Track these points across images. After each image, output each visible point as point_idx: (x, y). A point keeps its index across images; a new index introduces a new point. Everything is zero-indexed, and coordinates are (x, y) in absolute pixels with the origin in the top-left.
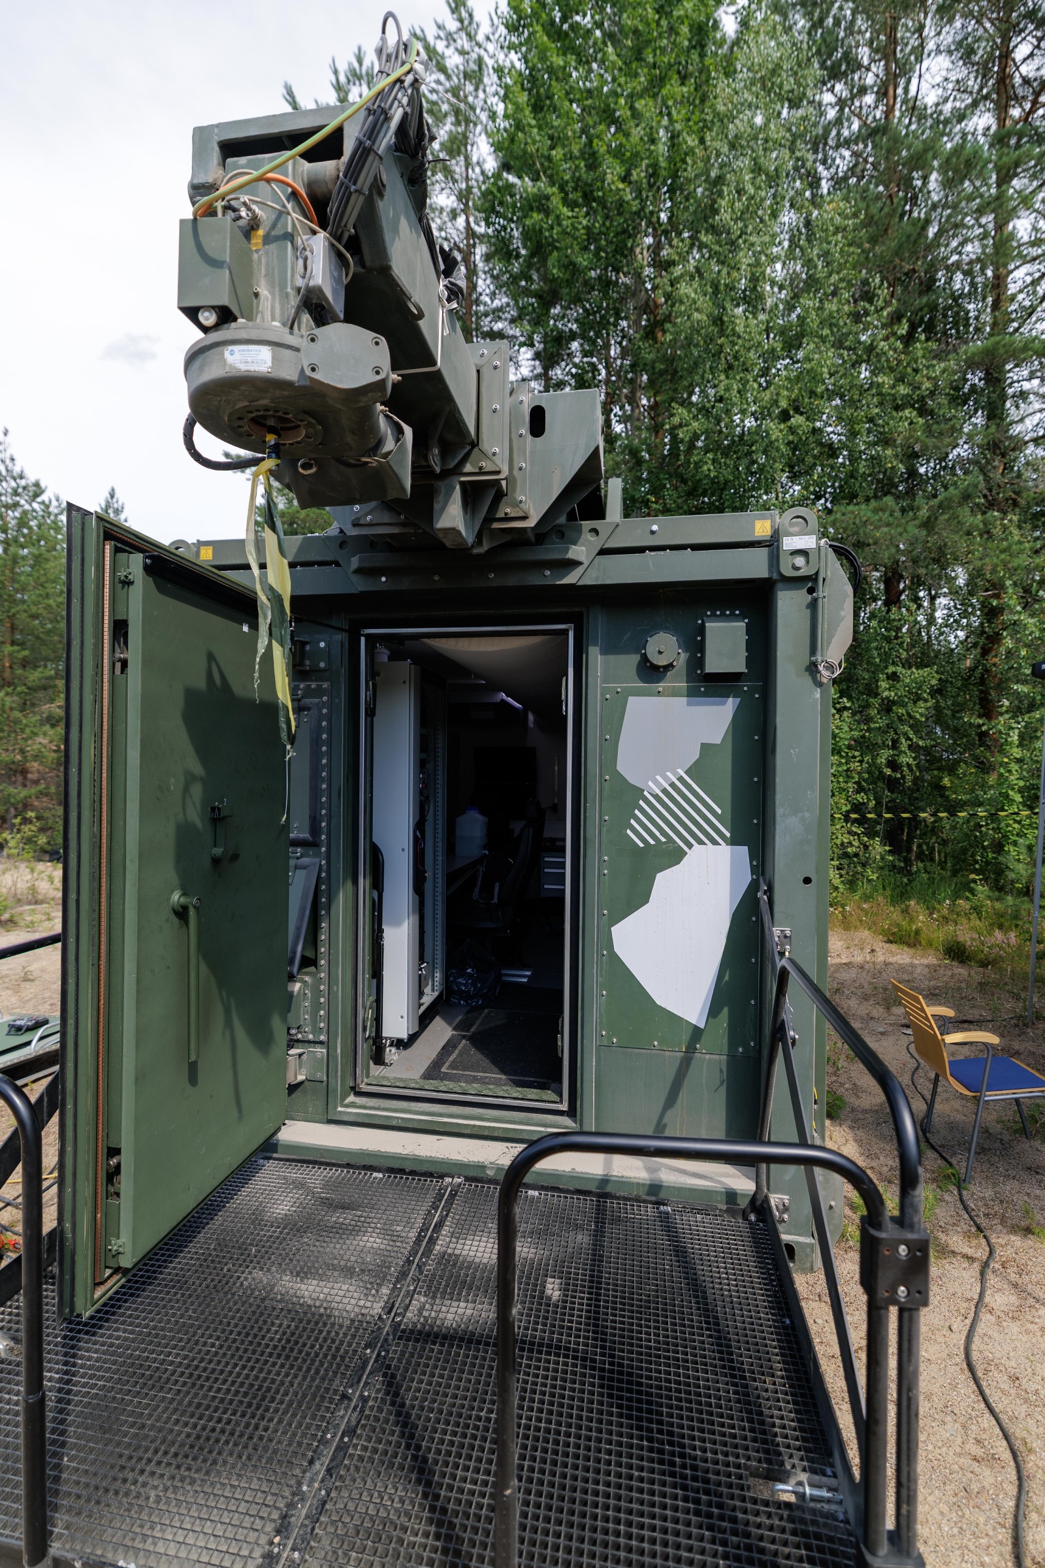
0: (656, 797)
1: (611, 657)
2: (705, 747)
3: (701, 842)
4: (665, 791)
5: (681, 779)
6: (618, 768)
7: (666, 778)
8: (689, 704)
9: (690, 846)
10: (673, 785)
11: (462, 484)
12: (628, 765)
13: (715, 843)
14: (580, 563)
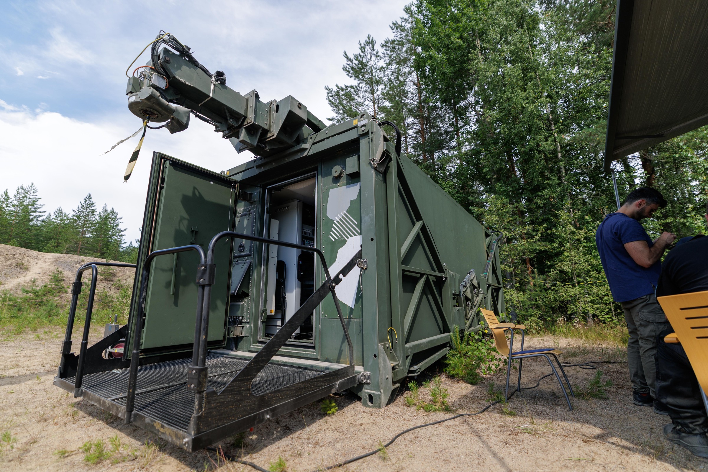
0: (338, 222)
1: (325, 178)
2: (352, 201)
3: (351, 236)
4: (340, 220)
5: (345, 214)
6: (327, 215)
7: (340, 215)
8: (347, 188)
9: (348, 238)
10: (343, 217)
11: (245, 128)
12: (330, 214)
13: (355, 235)
14: (307, 149)
